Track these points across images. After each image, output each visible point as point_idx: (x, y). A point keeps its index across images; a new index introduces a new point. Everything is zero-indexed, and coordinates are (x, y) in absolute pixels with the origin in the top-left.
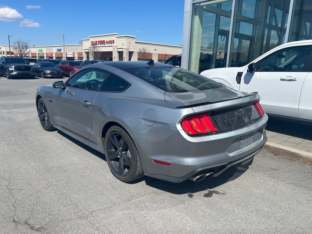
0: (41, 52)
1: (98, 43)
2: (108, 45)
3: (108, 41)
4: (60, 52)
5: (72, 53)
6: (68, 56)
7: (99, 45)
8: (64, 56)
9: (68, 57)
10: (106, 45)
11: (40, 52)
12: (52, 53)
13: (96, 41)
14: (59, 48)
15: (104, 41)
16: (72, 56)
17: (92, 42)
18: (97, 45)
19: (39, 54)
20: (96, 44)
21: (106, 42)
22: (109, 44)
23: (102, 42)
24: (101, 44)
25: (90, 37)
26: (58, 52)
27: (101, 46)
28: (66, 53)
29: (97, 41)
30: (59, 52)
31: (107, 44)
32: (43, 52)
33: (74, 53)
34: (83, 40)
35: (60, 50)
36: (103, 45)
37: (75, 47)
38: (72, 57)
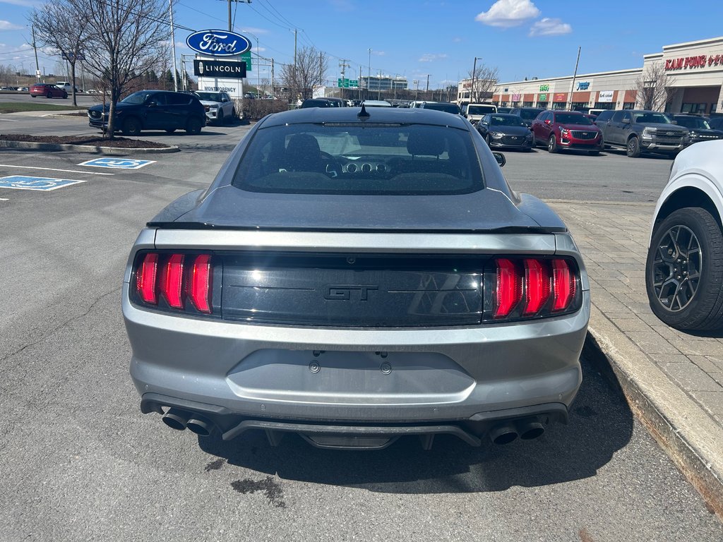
0: (545, 92)
1: (683, 65)
2: (713, 68)
3: (714, 57)
4: (586, 91)
5: (612, 92)
6: (601, 100)
7: (686, 68)
8: (592, 99)
9: (601, 103)
10: (707, 68)
11: (542, 92)
12: (566, 94)
13: (680, 58)
14: (583, 81)
15: (703, 58)
16: (610, 100)
17: (669, 61)
18: (681, 68)
19: (539, 95)
20: (679, 67)
21: (707, 59)
22: (716, 64)
23: (697, 62)
24: (691, 67)
25: (665, 49)
26: (579, 91)
27: (693, 70)
28: (598, 92)
29: (682, 60)
30: (583, 91)
31: (710, 65)
32: (548, 92)
33: (616, 93)
34: (646, 58)
35: (586, 85)
36: (699, 69)
37: (622, 78)
38: (609, 103)
